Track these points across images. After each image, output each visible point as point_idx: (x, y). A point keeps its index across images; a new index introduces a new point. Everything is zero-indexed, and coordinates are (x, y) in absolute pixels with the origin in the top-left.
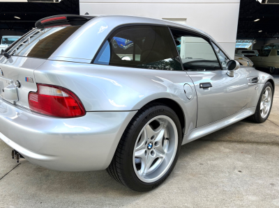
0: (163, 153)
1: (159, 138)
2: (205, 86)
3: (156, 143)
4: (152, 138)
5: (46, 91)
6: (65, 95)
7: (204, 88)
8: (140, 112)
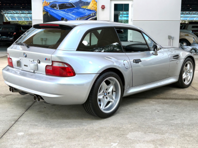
0: (113, 99)
1: (110, 90)
2: (137, 61)
3: (109, 93)
4: (106, 90)
5: (56, 65)
6: (66, 66)
7: (136, 62)
8: (101, 74)
